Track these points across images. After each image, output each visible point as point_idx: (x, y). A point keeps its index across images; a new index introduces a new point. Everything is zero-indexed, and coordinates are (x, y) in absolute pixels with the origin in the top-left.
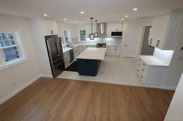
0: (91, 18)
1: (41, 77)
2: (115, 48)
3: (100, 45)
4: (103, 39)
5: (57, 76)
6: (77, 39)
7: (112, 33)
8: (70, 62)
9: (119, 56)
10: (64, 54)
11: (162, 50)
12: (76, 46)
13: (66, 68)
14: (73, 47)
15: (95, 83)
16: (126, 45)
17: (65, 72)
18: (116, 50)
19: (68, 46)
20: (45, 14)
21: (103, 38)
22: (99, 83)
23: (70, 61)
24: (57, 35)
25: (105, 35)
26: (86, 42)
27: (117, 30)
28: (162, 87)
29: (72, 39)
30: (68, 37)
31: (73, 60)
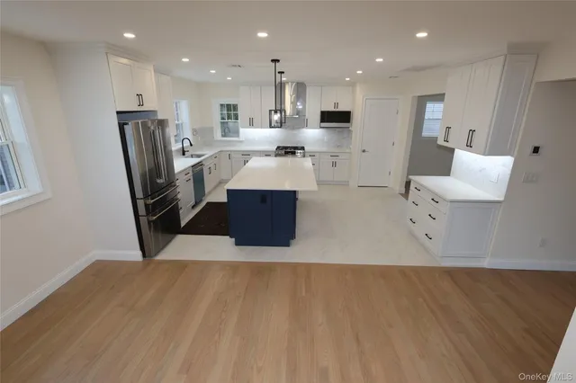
0: (272, 61)
1: (94, 260)
2: (334, 159)
3: (287, 151)
4: (295, 132)
5: (156, 255)
6: (211, 130)
7: (323, 113)
8: (193, 207)
9: (345, 184)
10: (177, 177)
11: (484, 154)
12: (208, 153)
13: (183, 224)
14: (199, 156)
15: (294, 267)
16: (364, 151)
17: (180, 238)
18: (334, 164)
19: (184, 154)
20: (128, 32)
21: (293, 128)
22: (308, 266)
23: (193, 202)
24: (154, 112)
25: (300, 121)
26: (241, 142)
27: (336, 105)
28: (486, 263)
29: (195, 132)
30: (180, 122)
31: (201, 201)
